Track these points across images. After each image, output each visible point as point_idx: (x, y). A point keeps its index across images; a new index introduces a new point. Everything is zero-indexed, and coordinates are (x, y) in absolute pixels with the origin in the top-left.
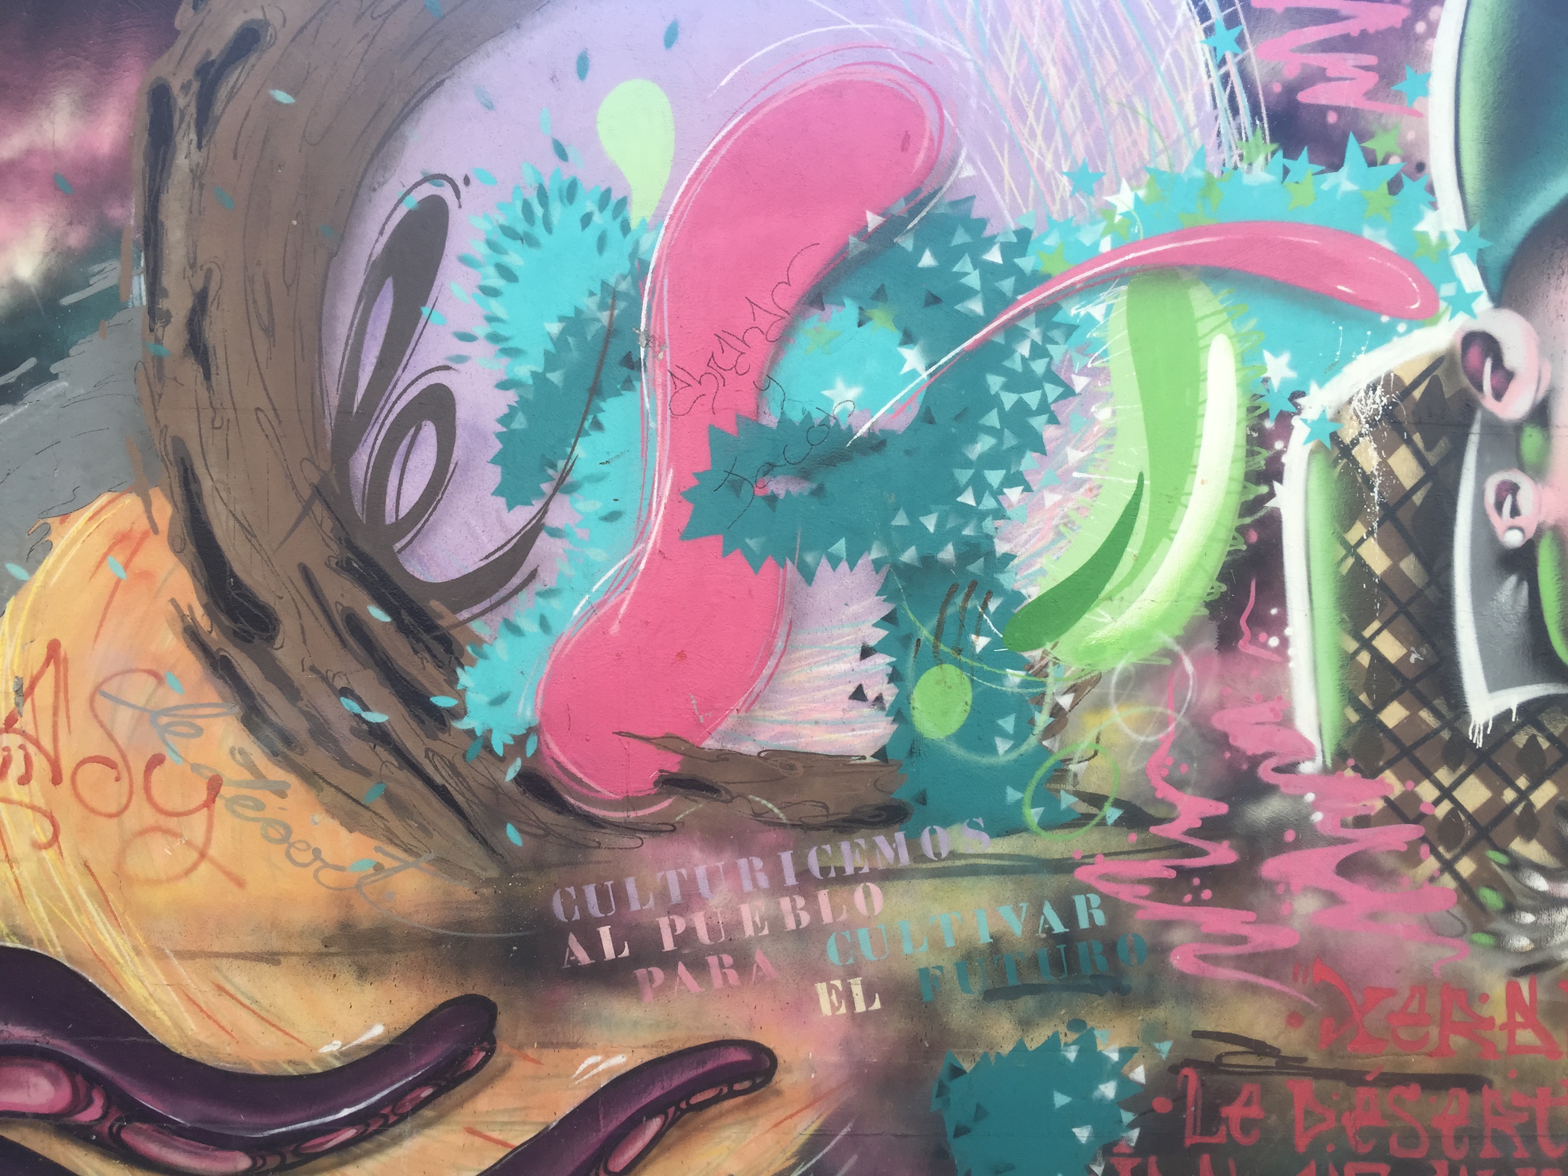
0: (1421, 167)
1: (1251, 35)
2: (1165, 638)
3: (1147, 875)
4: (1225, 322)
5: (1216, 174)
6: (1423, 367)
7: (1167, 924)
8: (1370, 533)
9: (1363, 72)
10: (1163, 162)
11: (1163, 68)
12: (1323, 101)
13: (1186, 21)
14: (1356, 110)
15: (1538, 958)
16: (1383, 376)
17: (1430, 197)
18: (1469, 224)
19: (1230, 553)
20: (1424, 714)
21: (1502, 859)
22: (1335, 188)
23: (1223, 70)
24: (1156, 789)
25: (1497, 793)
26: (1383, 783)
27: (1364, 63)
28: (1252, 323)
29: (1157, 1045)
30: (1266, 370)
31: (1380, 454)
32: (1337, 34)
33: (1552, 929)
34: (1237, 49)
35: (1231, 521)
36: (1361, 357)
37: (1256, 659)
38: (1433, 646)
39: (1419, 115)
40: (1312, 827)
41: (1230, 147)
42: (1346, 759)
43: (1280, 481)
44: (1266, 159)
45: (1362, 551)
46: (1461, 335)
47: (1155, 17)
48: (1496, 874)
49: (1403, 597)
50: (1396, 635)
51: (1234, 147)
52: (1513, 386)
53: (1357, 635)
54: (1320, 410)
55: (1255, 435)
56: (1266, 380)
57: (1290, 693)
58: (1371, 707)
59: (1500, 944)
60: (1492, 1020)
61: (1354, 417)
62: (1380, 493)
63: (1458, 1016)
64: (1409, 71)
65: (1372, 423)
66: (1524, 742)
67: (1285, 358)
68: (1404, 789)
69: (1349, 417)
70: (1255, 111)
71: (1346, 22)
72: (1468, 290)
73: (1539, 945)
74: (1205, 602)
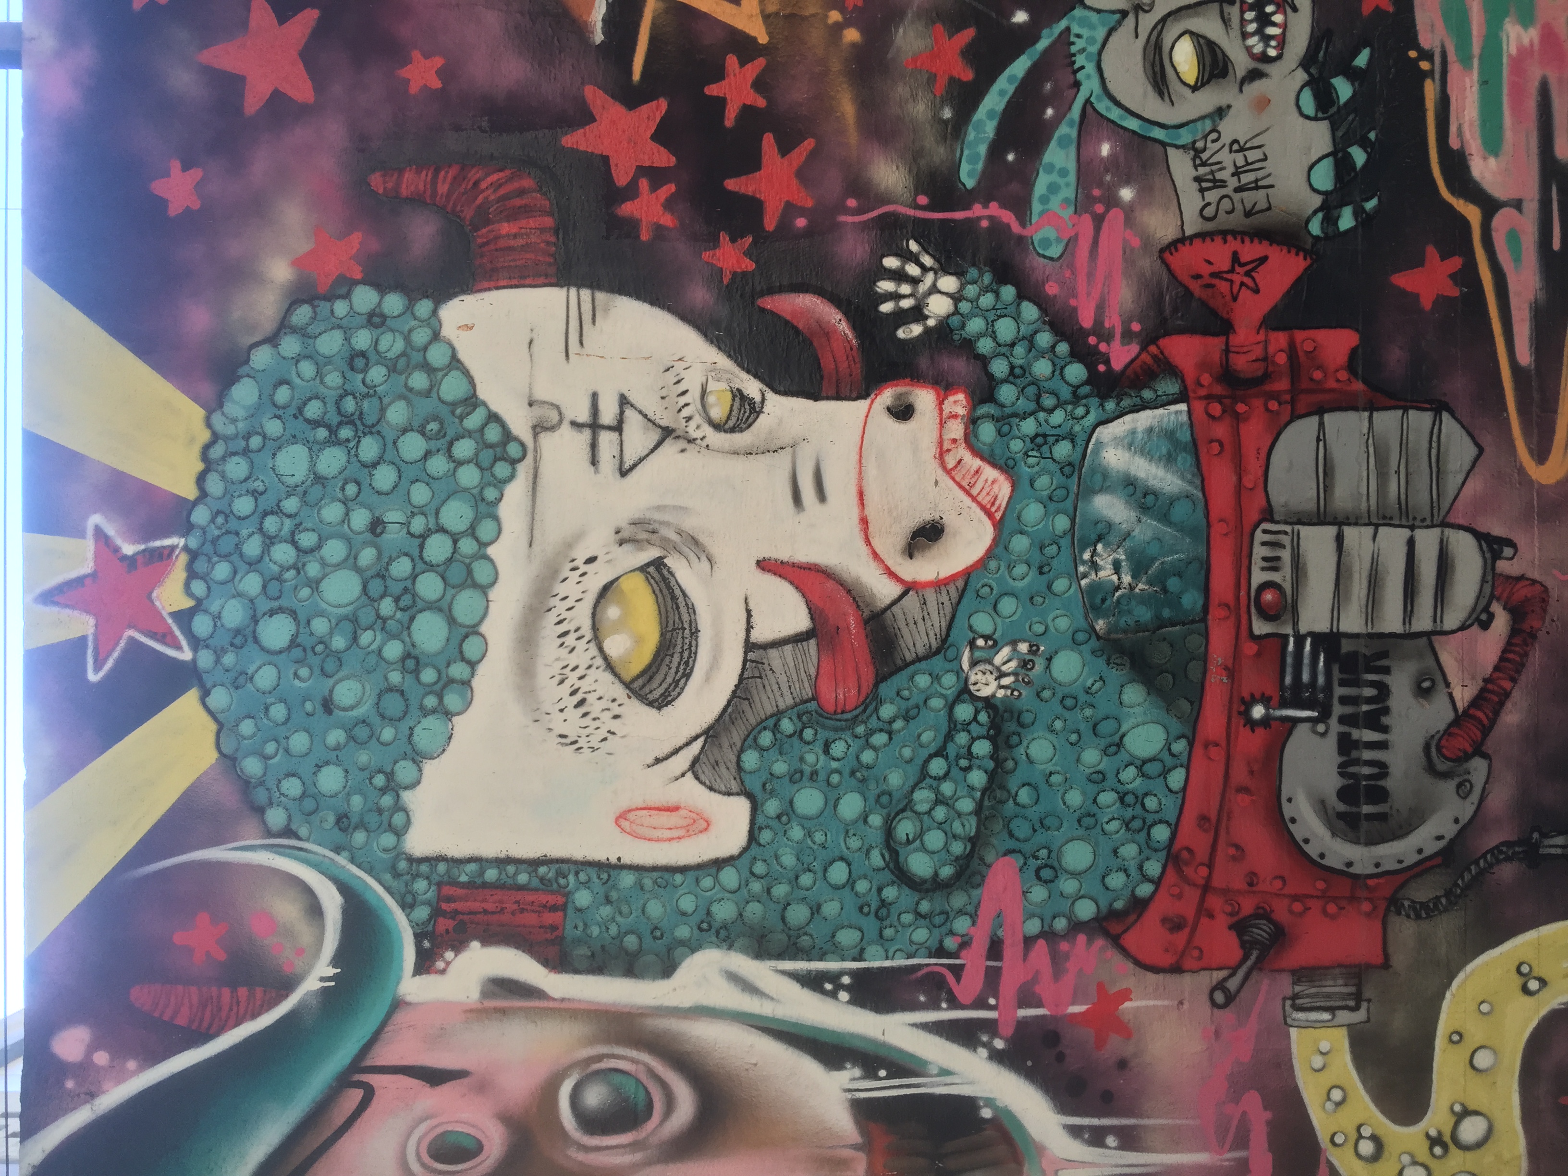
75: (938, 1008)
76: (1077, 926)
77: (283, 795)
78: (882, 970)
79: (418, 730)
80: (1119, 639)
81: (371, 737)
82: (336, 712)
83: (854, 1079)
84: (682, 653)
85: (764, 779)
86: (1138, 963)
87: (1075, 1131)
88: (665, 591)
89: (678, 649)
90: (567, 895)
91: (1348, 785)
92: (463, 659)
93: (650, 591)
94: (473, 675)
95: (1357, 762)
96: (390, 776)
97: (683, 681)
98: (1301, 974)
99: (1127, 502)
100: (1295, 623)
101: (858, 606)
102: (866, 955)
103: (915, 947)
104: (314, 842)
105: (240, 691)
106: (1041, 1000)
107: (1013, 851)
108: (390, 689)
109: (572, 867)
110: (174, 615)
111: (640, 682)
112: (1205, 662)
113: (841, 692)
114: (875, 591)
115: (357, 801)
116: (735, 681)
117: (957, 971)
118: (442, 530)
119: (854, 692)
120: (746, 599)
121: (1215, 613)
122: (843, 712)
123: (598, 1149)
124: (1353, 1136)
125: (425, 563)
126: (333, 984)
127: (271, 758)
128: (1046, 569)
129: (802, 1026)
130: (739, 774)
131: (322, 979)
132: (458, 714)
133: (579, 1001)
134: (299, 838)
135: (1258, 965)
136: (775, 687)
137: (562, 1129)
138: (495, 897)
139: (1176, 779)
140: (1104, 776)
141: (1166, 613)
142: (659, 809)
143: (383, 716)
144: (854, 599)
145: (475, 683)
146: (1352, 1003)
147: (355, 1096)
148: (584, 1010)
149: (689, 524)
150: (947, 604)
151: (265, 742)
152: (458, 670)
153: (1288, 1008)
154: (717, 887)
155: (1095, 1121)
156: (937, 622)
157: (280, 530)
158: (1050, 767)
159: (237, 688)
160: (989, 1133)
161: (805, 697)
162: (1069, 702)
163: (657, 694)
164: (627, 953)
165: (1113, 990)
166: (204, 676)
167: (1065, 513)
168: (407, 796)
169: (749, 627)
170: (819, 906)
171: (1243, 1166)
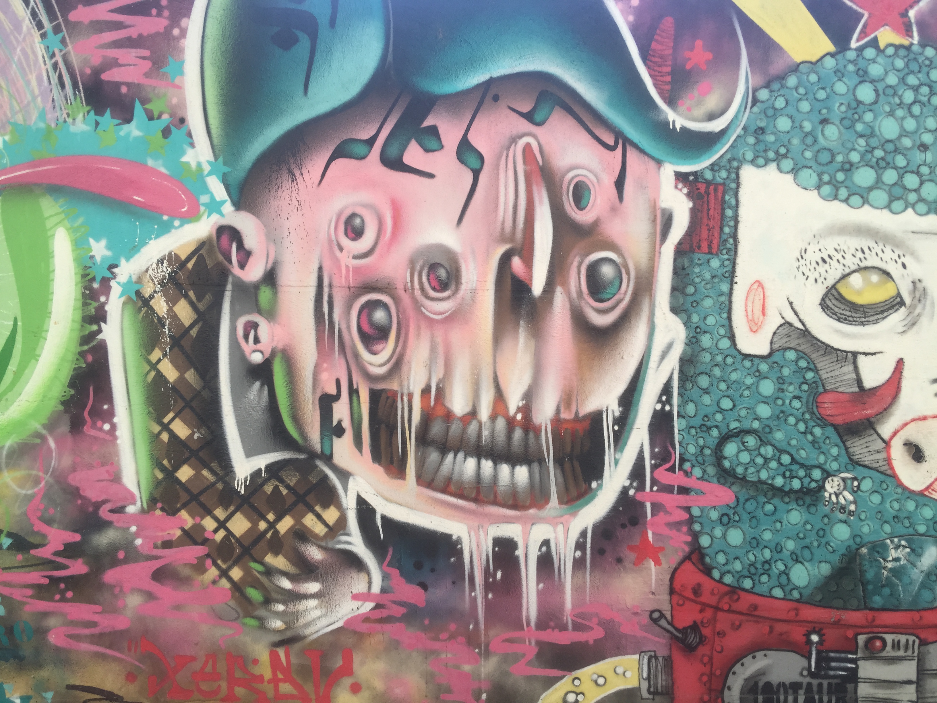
0: (182, 121)
1: (70, 37)
2: (36, 425)
3: (30, 582)
4: (63, 220)
5: (53, 125)
6: (193, 248)
7: (45, 614)
8: (165, 355)
9: (141, 61)
10: (19, 118)
11: (16, 59)
12: (117, 79)
13: (29, 29)
14: (138, 85)
15: (289, 634)
16: (167, 254)
17: (190, 140)
18: (216, 158)
19: (75, 369)
20: (205, 473)
21: (260, 568)
22: (128, 134)
23: (54, 60)
24: (33, 525)
25: (255, 524)
26: (180, 518)
27: (142, 55)
28: (80, 220)
29: (44, 694)
30: (91, 251)
31: (168, 304)
32: (124, 37)
33: (296, 615)
34: (61, 46)
35: (75, 348)
36: (151, 242)
37: (95, 438)
38: (209, 428)
39: (179, 87)
40: (135, 548)
41: (61, 108)
42: (156, 504)
43: (105, 322)
44: (84, 116)
45: (160, 367)
46: (216, 228)
47: (9, 27)
48: (258, 579)
49: (188, 397)
50: (184, 421)
51: (63, 108)
52: (251, 260)
53: (159, 422)
54: (128, 276)
55: (87, 292)
56: (92, 257)
57: (119, 460)
58: (171, 469)
59: (262, 626)
60: (262, 676)
61: (150, 281)
62: (169, 329)
63: (238, 674)
64: (171, 59)
65: (162, 283)
66: (271, 490)
67: (103, 243)
68: (194, 523)
69: (147, 281)
70: (75, 86)
71: (129, 29)
72: (218, 199)
73: (289, 626)
74: (61, 401)
75: (652, 459)
76: (696, 536)
77: (776, 98)
78: (673, 427)
79: (810, 171)
80: (856, 561)
81: (807, 145)
82: (820, 127)
83: (613, 412)
84: (851, 316)
85: (780, 362)
86: (675, 570)
87: (584, 534)
88: (886, 307)
89: (854, 315)
90: (717, 254)
91: (773, 688)
92: (849, 195)
93: (886, 299)
94: (840, 201)
95: (786, 693)
96: (785, 156)
97: (836, 317)
98: (669, 661)
99: (932, 565)
100: (863, 659)
101: (877, 415)
102: (680, 419)
103: (685, 446)
104: (749, 115)
105: (833, 74)
106: (655, 515)
107: (738, 500)
108: (833, 156)
109: (732, 257)
110: (876, 38)
111: (835, 293)
112: (843, 609)
113: (829, 405)
114: (886, 425)
115: (771, 138)
116: (836, 346)
117: (672, 469)
118: (922, 183)
119: (829, 413)
120: (882, 352)
121: (870, 614)
122: (817, 406)
123: (579, 273)
124: (578, 690)
125: (903, 174)
126: (671, 127)
127: (796, 91)
128: (896, 520)
129: (643, 383)
130: (782, 349)
131: (674, 122)
132: (819, 193)
133: (659, 262)
134: (752, 107)
135: (673, 637)
136: (832, 369)
137: (590, 253)
138: (716, 215)
139: (778, 593)
140: (780, 552)
141: (870, 587)
142: (764, 305)
143: (818, 152)
144: (881, 413)
145: (836, 202)
146: (652, 689)
147: (611, 142)
148: (654, 264)
149: (924, 321)
150: (877, 465)
151: (805, 88)
152: (843, 193)
153: (650, 653)
154: (720, 337)
155: (589, 545)
156: (868, 460)
157: (921, 95)
158: (785, 522)
159: (835, 72)
160: (584, 486)
161: (826, 385)
162: (821, 533)
163: (828, 303)
164: (685, 287)
165: (660, 555)
166: (842, 55)
167: (927, 531)
168: (773, 165)
169: (866, 354)
170: (708, 393)
171: (563, 628)
